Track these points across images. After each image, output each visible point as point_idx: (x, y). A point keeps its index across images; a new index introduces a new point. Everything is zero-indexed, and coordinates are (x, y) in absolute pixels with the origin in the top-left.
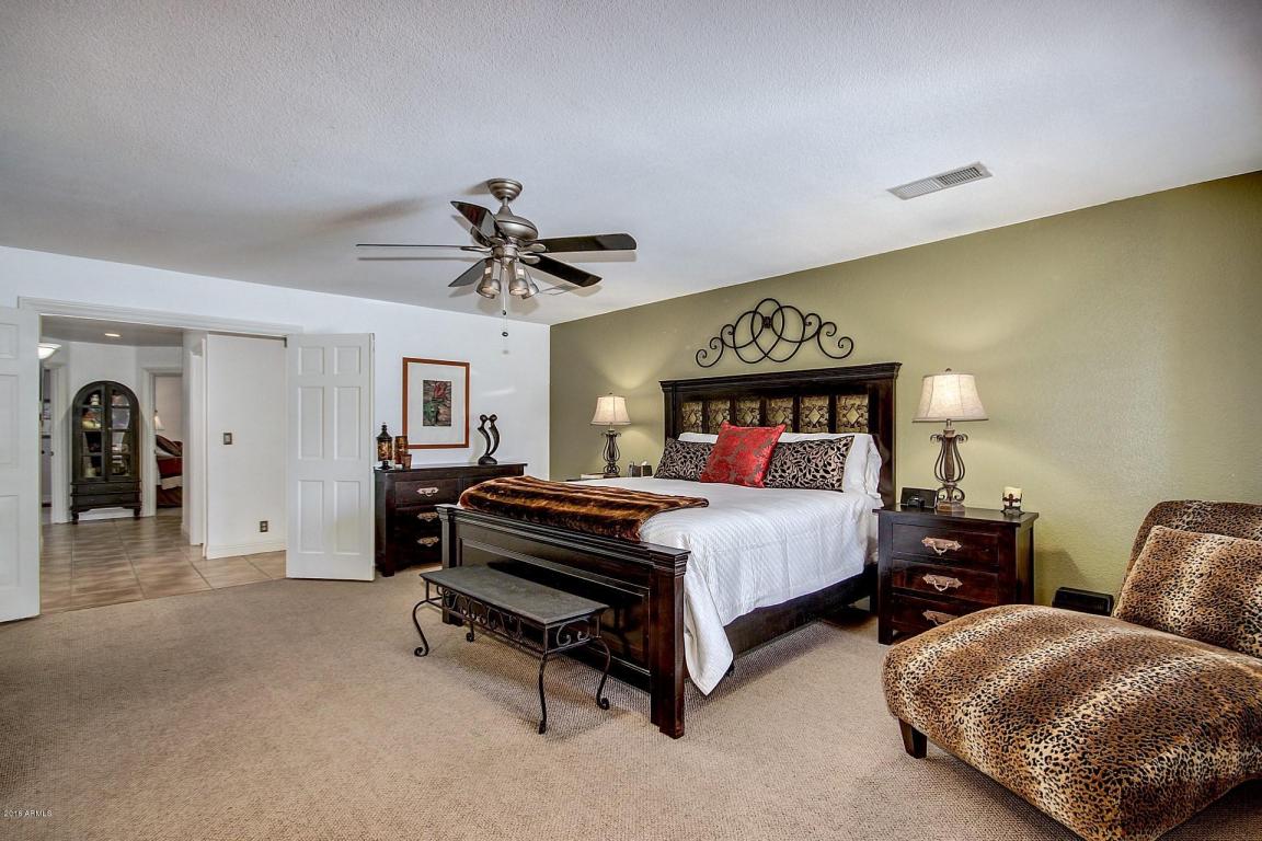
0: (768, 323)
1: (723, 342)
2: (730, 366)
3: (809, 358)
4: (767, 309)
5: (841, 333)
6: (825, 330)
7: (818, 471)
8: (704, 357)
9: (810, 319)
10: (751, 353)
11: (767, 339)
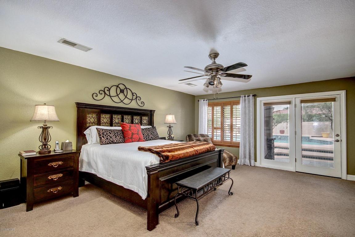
0: (122, 91)
1: (105, 93)
2: (107, 102)
3: (133, 105)
4: (122, 87)
5: (142, 100)
6: (138, 98)
7: (147, 136)
8: (96, 96)
9: (134, 94)
10: (116, 99)
11: (122, 96)
